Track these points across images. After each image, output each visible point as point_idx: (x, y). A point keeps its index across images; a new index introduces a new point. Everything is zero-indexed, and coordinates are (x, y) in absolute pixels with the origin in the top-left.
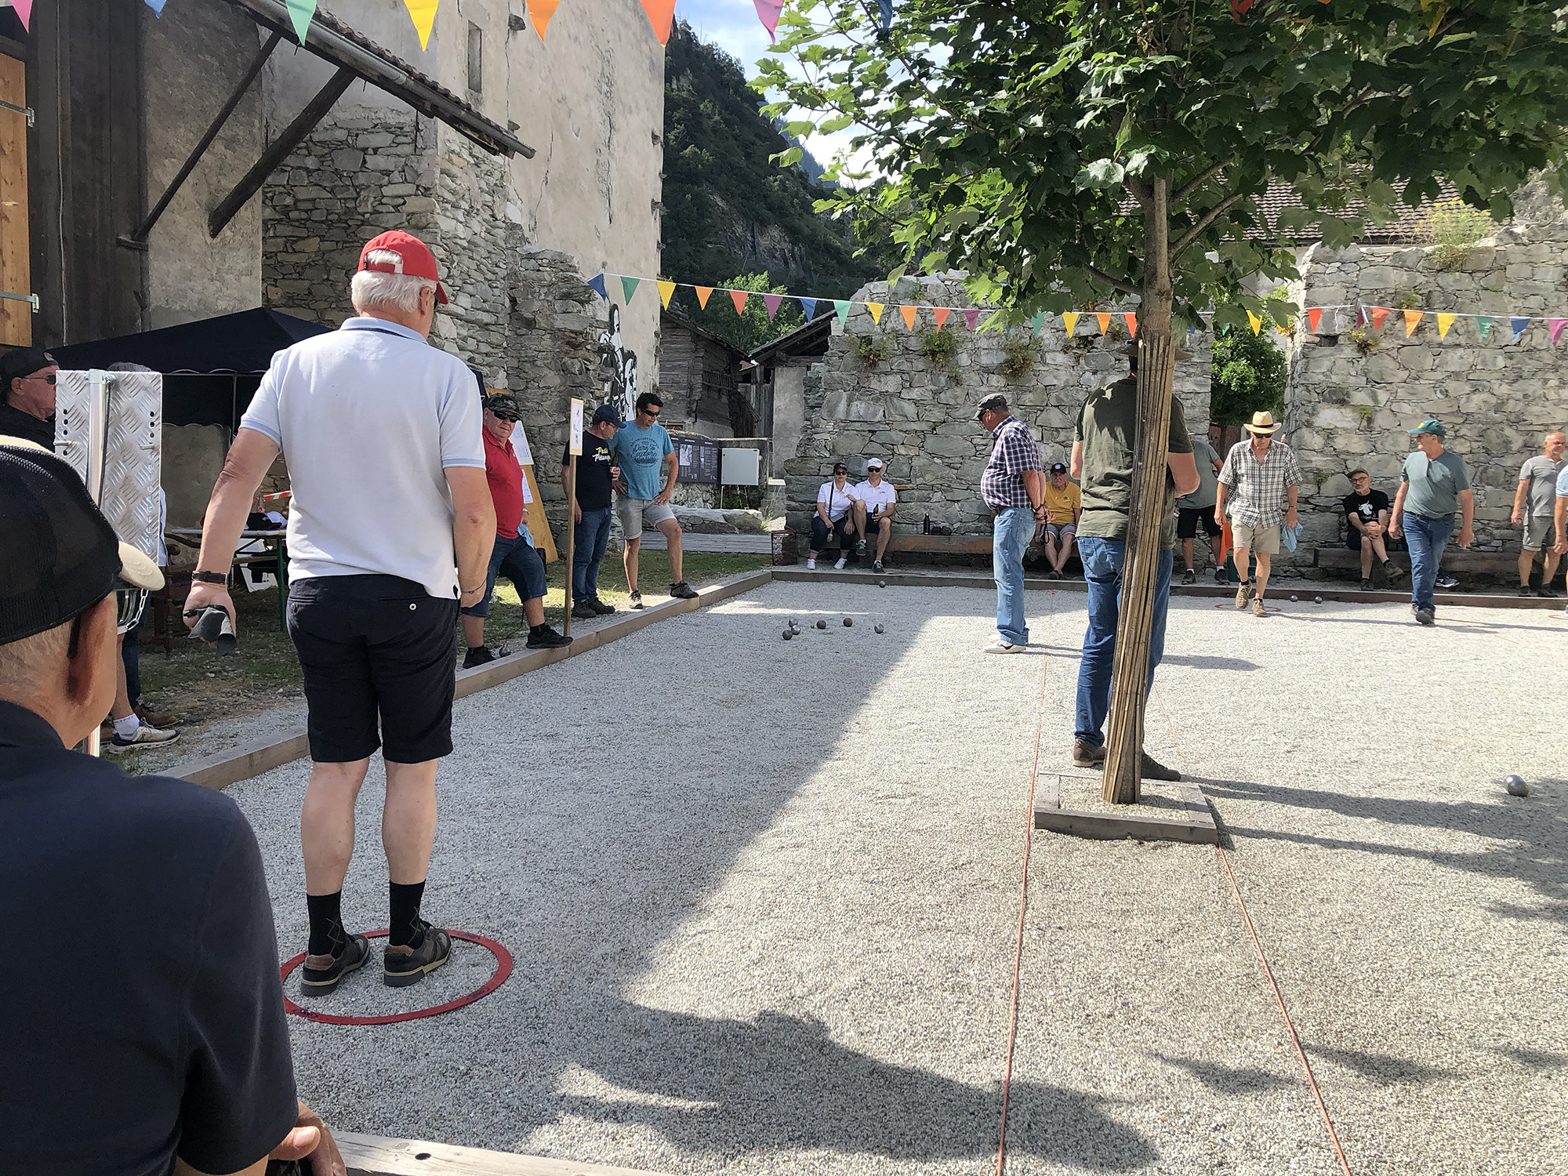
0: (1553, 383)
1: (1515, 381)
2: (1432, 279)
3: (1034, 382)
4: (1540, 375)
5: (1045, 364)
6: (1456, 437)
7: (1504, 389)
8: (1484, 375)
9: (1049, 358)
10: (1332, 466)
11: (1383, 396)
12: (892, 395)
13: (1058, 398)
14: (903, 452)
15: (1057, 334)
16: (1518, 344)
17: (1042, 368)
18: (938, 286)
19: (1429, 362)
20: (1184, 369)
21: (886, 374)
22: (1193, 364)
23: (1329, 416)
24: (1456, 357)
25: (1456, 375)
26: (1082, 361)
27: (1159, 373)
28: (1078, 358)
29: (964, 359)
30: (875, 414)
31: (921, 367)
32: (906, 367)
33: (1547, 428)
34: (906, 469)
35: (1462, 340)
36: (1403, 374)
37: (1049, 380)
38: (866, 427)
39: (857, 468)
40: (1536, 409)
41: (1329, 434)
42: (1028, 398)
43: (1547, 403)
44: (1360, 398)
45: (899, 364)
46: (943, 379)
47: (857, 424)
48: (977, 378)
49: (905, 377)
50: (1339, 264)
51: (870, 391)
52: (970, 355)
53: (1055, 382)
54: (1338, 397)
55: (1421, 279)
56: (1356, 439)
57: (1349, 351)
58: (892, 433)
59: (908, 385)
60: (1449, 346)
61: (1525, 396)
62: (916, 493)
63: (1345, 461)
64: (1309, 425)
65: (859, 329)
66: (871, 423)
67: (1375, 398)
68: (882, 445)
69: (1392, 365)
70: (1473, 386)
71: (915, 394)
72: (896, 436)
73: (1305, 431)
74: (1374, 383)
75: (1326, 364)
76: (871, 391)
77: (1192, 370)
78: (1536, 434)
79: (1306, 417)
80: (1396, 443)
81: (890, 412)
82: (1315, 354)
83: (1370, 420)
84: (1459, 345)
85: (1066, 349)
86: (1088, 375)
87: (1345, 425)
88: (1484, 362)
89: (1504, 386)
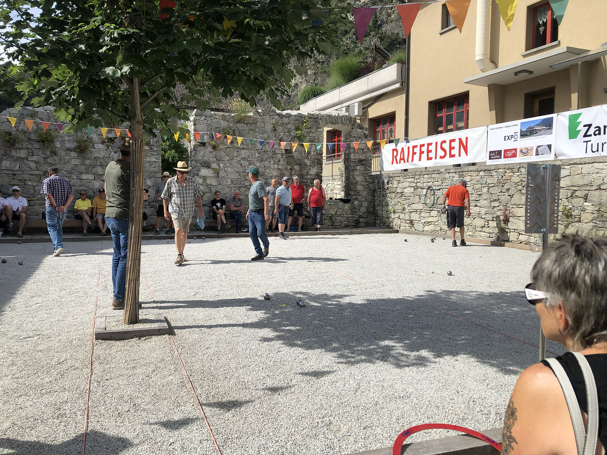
0: (272, 162)
1: (261, 162)
2: (235, 125)
3: (90, 155)
4: (268, 160)
5: (94, 148)
6: (245, 180)
7: (258, 164)
8: (252, 159)
9: (96, 146)
10: (206, 190)
11: (222, 165)
12: (23, 158)
13: (101, 163)
14: (30, 183)
15: (99, 136)
16: (261, 149)
17: (93, 150)
18: (44, 113)
19: (235, 154)
20: (151, 153)
21: (20, 149)
22: (154, 151)
23: (204, 172)
24: (244, 153)
25: (244, 159)
26: (110, 148)
27: (139, 153)
28: (108, 146)
29: (58, 145)
30: (15, 167)
31: (37, 146)
32: (30, 146)
33: (271, 178)
34: (32, 191)
35: (245, 147)
36: (228, 158)
37: (96, 155)
38: (11, 172)
39: (7, 191)
40: (268, 171)
41: (205, 178)
42: (88, 162)
43: (271, 169)
44: (214, 166)
45: (26, 145)
46: (48, 153)
47: (6, 171)
48: (65, 153)
49: (30, 151)
50: (204, 117)
51: (11, 156)
52: (60, 143)
53: (99, 156)
54: (207, 165)
55: (231, 125)
56: (213, 180)
57: (210, 149)
58: (24, 175)
59: (31, 154)
60: (241, 149)
61: (265, 167)
62: (38, 202)
63: (210, 188)
64: (197, 175)
65: (4, 128)
66: (13, 171)
67: (219, 166)
68: (20, 180)
69: (224, 154)
70: (249, 163)
71: (35, 158)
72: (26, 177)
73: (196, 177)
74: (219, 160)
75: (202, 153)
76: (13, 157)
77: (154, 153)
79: (196, 172)
80: (227, 182)
81: (23, 166)
82: (198, 149)
83: (218, 174)
84: (244, 149)
85: (103, 143)
86: (113, 153)
87: (209, 175)
88: (252, 155)
89: (258, 163)
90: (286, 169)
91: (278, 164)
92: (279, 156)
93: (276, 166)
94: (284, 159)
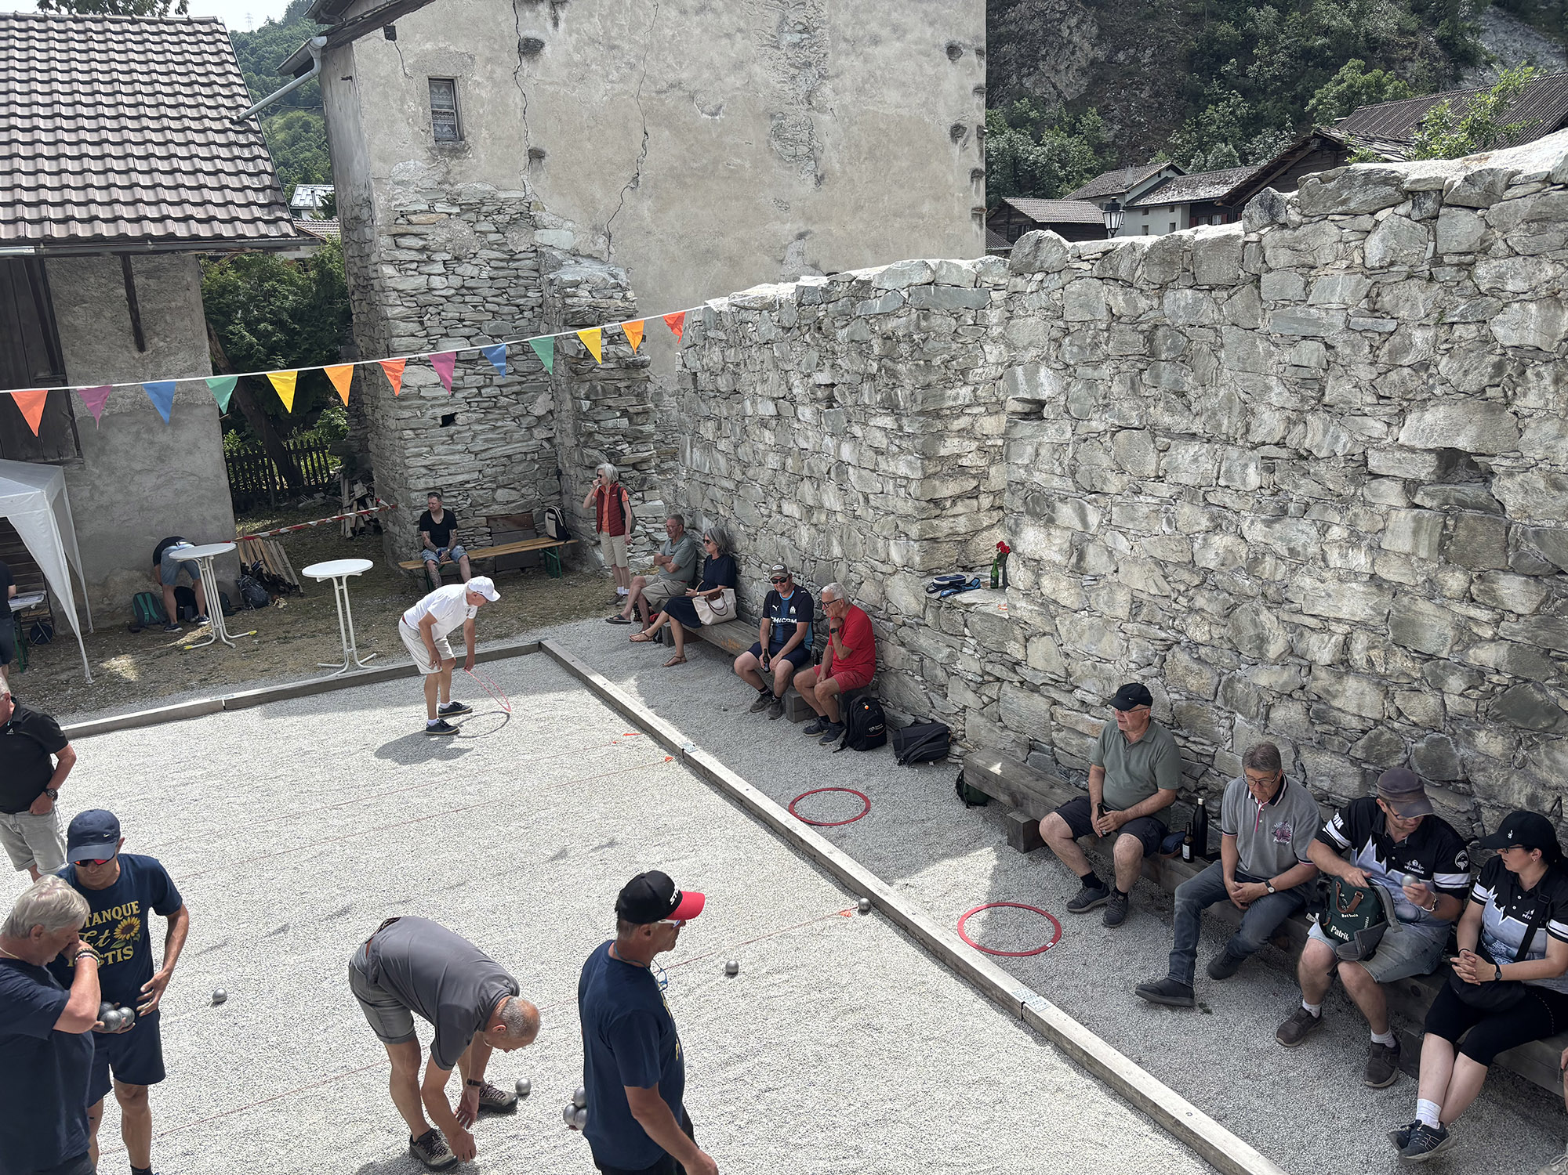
1: (1277, 518)
3: (792, 443)
4: (1316, 511)
5: (796, 419)
7: (1256, 532)
8: (1230, 500)
9: (799, 410)
10: (1039, 620)
11: (1094, 518)
12: (712, 444)
13: (809, 467)
23: (1032, 538)
24: (1188, 457)
25: (1190, 493)
36: (1119, 481)
40: (1308, 582)
41: (1037, 567)
43: (1327, 575)
56: (1064, 583)
57: (1052, 433)
61: (1291, 550)
63: (1053, 616)
67: (1084, 519)
70: (1212, 519)
74: (1084, 490)
78: (1307, 633)
84: (1194, 435)
87: (1051, 557)
89: (1259, 526)
90: (1433, 590)
91: (1376, 549)
92: (1390, 494)
93: (1360, 560)
94: (1418, 521)
